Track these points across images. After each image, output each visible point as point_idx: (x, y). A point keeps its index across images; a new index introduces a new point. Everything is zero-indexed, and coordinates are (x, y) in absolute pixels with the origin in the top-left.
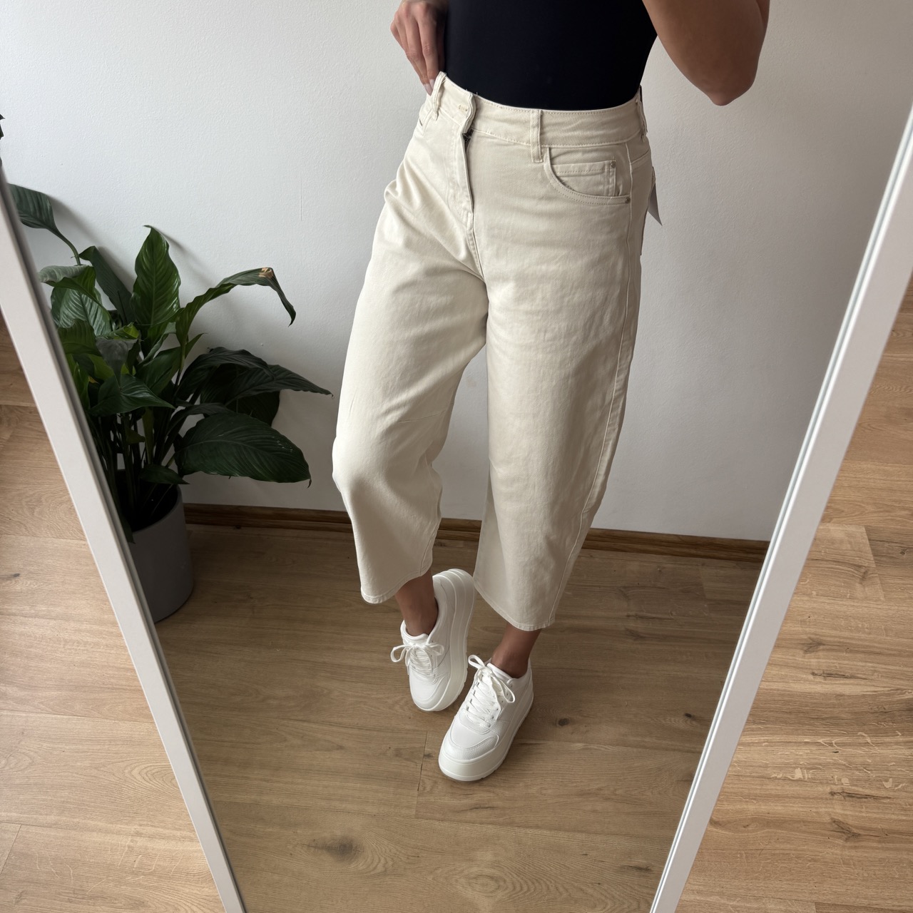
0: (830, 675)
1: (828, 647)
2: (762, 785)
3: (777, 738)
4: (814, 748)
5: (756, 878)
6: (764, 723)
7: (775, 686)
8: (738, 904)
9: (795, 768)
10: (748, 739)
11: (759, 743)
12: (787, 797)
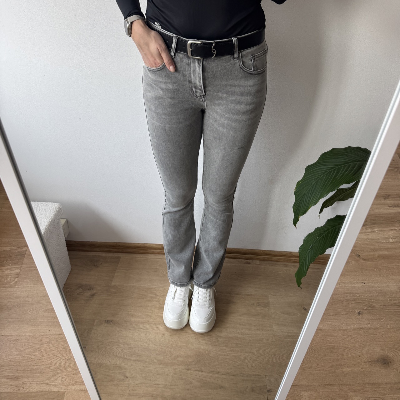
0: (395, 206)
1: (393, 197)
2: (379, 245)
3: (381, 229)
4: (395, 231)
5: (383, 276)
6: (375, 225)
7: (376, 211)
8: (379, 285)
9: (389, 239)
10: (370, 230)
11: (374, 232)
12: (389, 249)
